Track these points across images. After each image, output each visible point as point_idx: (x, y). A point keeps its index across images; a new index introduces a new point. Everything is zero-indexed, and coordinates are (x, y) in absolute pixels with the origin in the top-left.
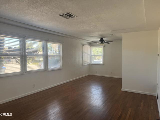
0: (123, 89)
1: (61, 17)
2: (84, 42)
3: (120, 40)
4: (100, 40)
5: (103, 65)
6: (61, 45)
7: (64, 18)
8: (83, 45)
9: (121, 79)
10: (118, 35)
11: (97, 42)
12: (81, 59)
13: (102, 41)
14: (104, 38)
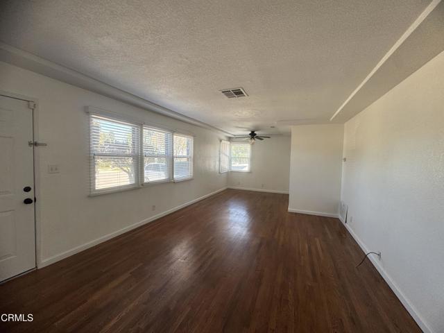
0: (290, 209)
1: (223, 94)
2: (223, 136)
3: (287, 136)
4: (250, 134)
5: (250, 173)
6: (191, 140)
7: (225, 96)
8: (221, 141)
9: (288, 195)
10: (283, 128)
11: (244, 137)
12: (218, 163)
13: (253, 135)
14: (257, 130)
